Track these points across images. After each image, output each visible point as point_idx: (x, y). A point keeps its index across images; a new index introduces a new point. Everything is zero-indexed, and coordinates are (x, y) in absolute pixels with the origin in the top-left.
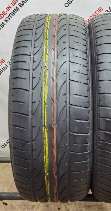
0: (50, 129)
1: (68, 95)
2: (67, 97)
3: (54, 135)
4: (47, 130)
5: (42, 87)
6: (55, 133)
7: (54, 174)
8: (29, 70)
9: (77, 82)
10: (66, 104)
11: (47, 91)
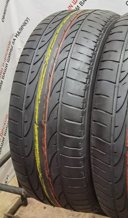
0: (41, 126)
1: (61, 93)
2: (60, 94)
3: (44, 133)
4: (38, 127)
5: (38, 82)
6: (45, 132)
7: (47, 175)
8: (30, 64)
9: (74, 80)
10: (59, 102)
11: (42, 87)
